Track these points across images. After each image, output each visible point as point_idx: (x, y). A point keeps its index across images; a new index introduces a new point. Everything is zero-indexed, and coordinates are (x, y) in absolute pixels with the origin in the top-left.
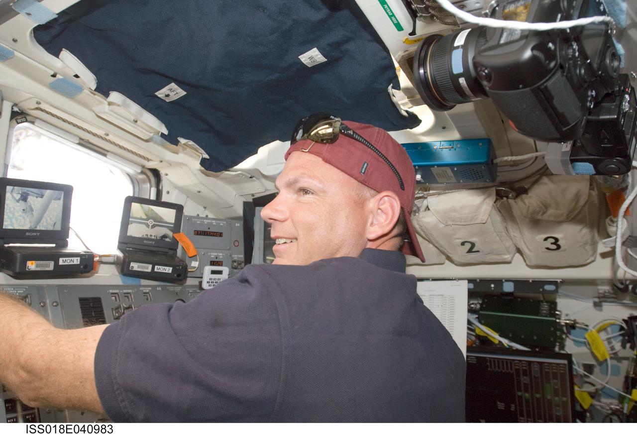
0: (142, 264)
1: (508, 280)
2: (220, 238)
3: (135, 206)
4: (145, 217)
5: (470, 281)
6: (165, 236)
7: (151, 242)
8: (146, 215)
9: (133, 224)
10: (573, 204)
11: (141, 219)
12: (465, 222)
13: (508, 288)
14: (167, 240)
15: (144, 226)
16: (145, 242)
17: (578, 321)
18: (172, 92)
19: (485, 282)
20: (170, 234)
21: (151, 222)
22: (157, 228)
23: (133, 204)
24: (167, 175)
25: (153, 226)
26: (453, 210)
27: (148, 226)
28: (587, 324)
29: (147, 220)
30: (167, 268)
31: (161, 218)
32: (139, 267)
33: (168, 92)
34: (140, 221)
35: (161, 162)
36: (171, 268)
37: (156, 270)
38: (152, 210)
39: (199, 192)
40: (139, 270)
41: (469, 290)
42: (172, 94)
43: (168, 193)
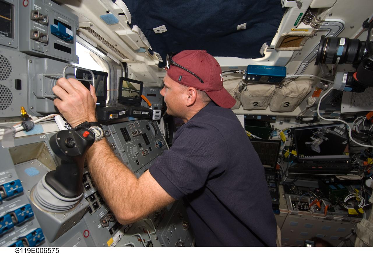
0: (138, 111)
1: (259, 115)
2: (155, 97)
3: (124, 82)
4: (128, 87)
5: (245, 115)
6: (136, 96)
7: (131, 100)
8: (129, 87)
9: (124, 91)
10: (302, 92)
11: (127, 88)
12: (260, 95)
13: (259, 118)
14: (137, 98)
15: (128, 92)
16: (129, 99)
17: (277, 129)
18: (162, 29)
19: (251, 115)
20: (139, 95)
21: (131, 90)
22: (133, 93)
23: (123, 81)
24: (131, 66)
25: (132, 92)
26: (258, 91)
27: (129, 91)
28: (280, 130)
29: (129, 89)
30: (147, 112)
31: (135, 88)
32: (136, 113)
33: (160, 29)
34: (127, 89)
35: (134, 60)
36: (148, 112)
37: (143, 114)
38: (131, 84)
39: (145, 75)
40: (137, 114)
41: (245, 118)
42: (161, 30)
43: (130, 75)
